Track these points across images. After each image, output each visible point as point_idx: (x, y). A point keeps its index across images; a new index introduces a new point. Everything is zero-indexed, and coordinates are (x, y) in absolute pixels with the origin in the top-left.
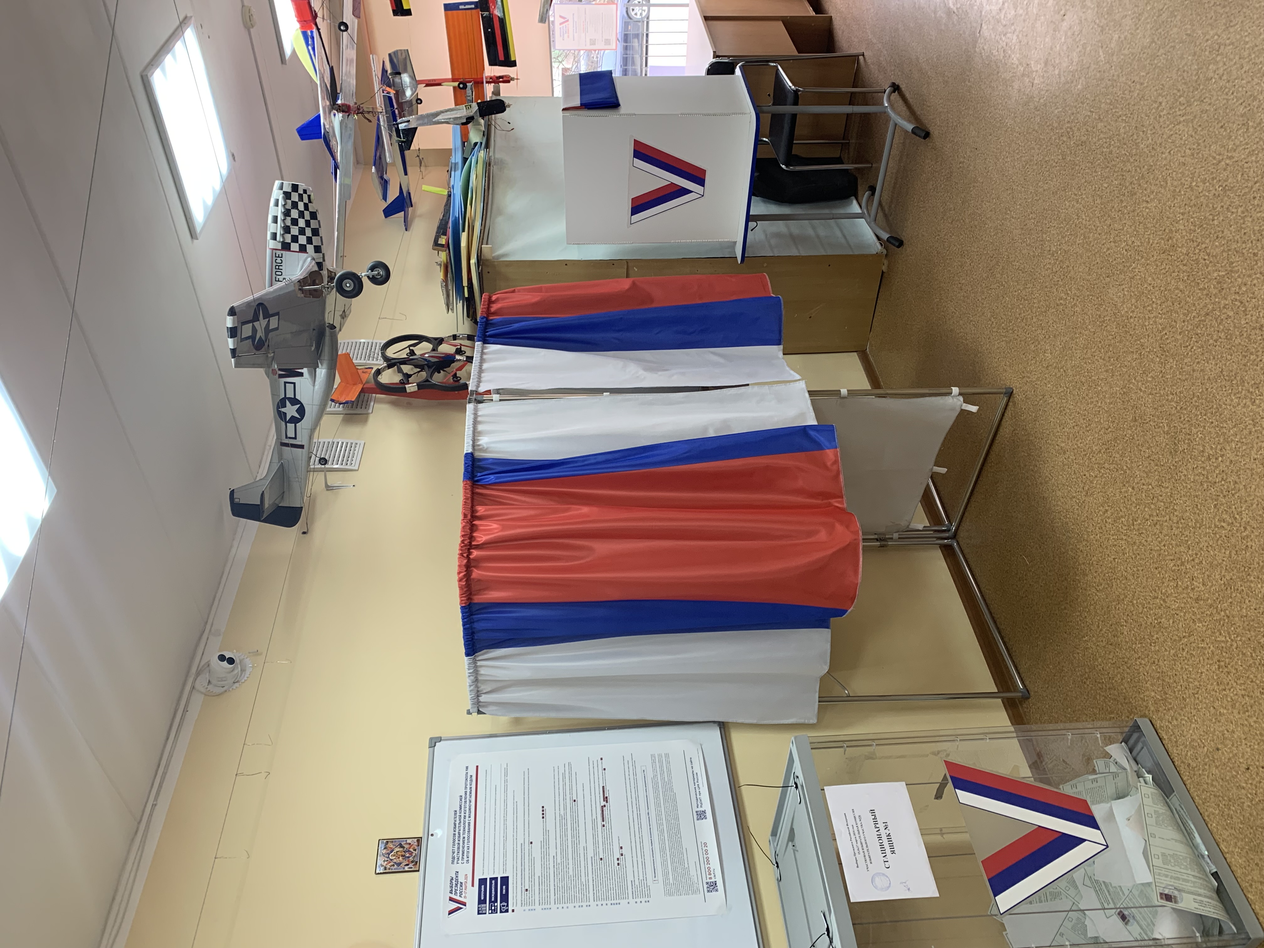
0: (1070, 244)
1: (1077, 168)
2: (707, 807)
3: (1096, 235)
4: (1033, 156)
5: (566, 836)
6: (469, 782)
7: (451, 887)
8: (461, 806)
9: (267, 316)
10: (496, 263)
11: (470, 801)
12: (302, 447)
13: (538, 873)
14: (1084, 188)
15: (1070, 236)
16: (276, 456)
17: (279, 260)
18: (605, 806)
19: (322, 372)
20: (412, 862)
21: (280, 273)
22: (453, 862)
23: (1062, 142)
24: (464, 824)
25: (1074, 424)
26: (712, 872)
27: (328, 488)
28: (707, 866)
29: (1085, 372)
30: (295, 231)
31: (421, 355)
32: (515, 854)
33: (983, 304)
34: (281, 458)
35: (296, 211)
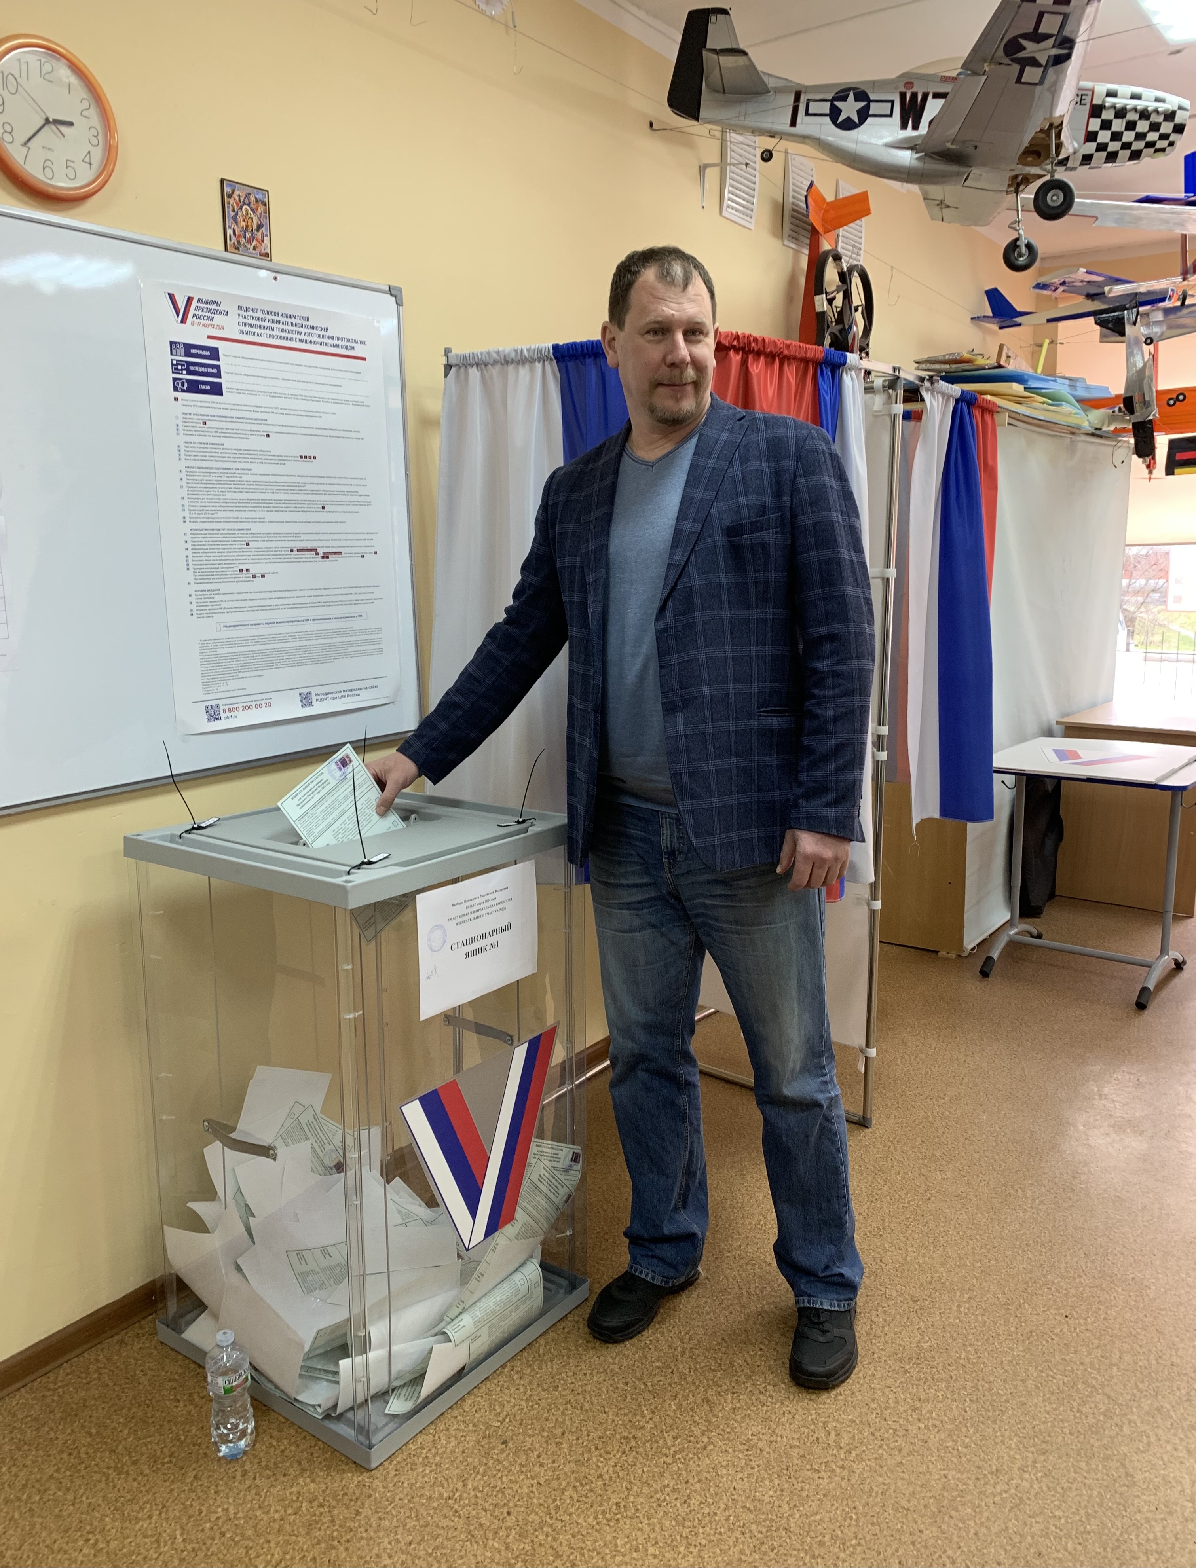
2: (318, 708)
5: (279, 492)
6: (346, 344)
7: (207, 302)
8: (314, 328)
9: (1050, 62)
11: (321, 344)
12: (793, 123)
13: (229, 443)
16: (781, 84)
18: (317, 554)
19: (905, 158)
20: (239, 242)
22: (240, 308)
24: (291, 332)
26: (232, 714)
27: (703, 170)
28: (240, 706)
30: (1118, 125)
32: (251, 409)
34: (778, 91)
35: (1146, 129)
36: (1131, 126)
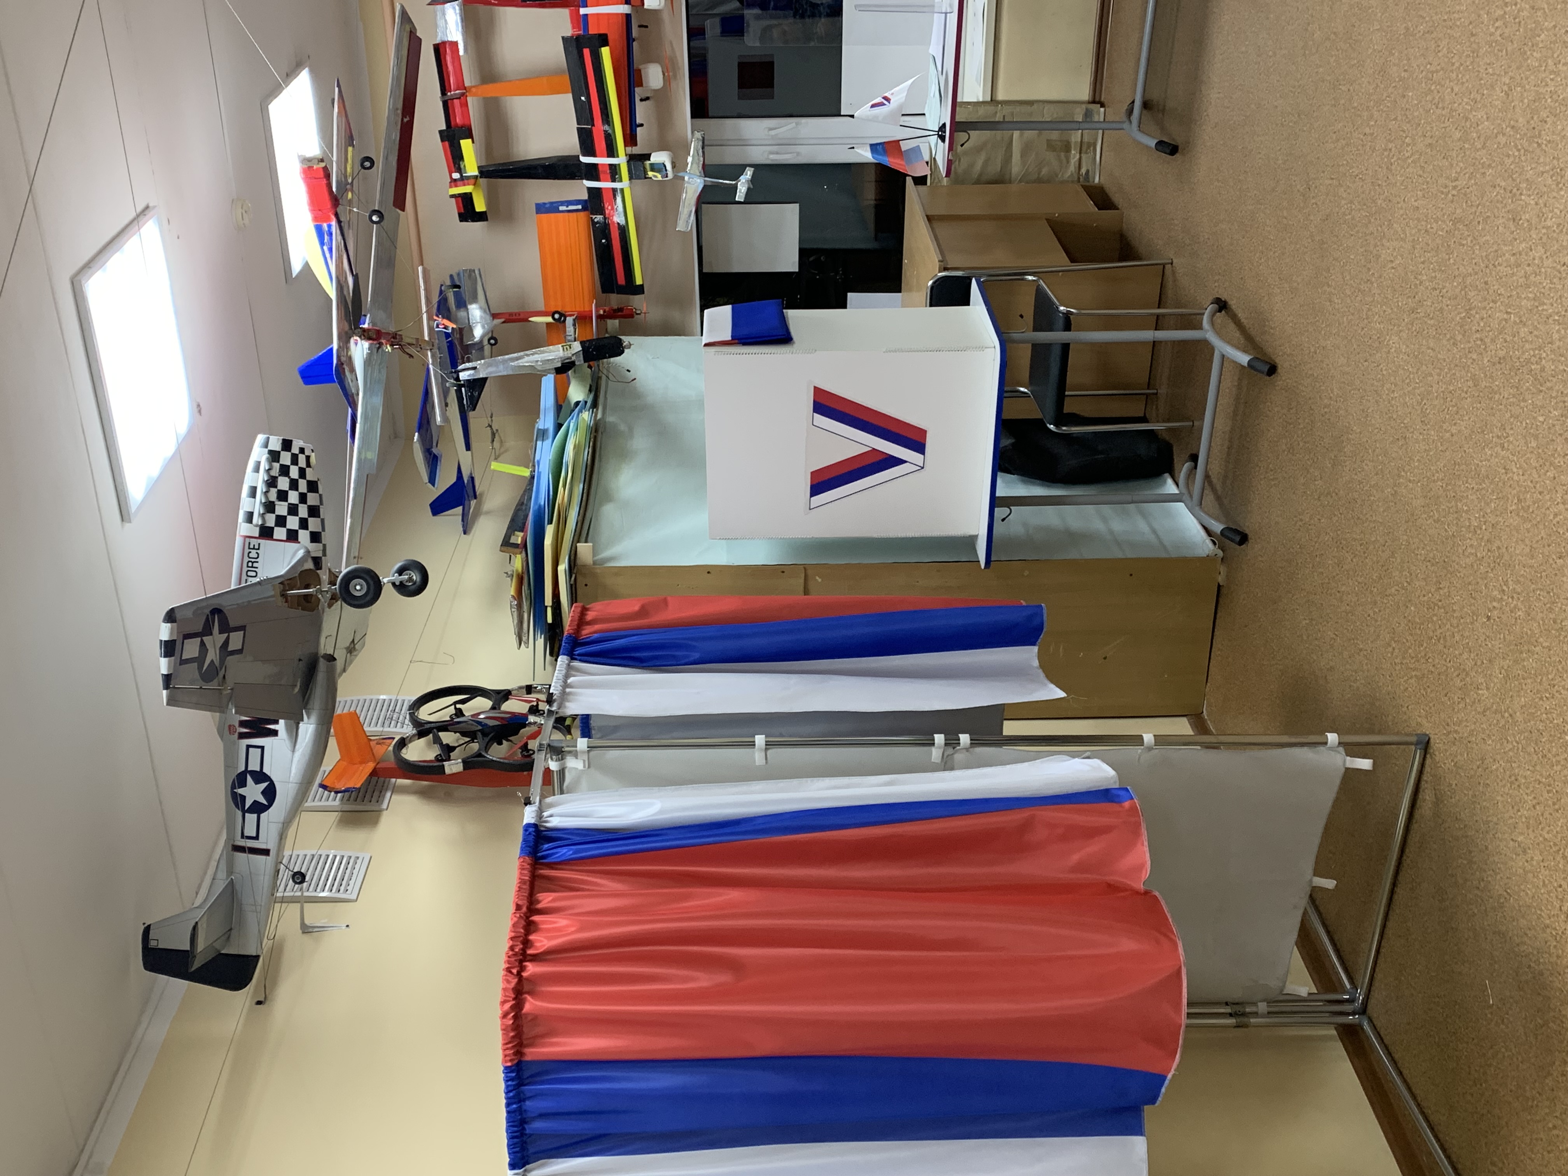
0: (1498, 513)
1: (1497, 397)
3: (1535, 495)
4: (1432, 387)
9: (225, 628)
10: (598, 571)
12: (266, 852)
14: (1510, 427)
15: (1497, 501)
16: (223, 866)
17: (253, 554)
19: (308, 729)
21: (254, 574)
23: (1471, 361)
25: (1534, 802)
27: (306, 929)
29: (1542, 714)
30: (282, 509)
31: (472, 716)
33: (1376, 621)
34: (230, 871)
35: (287, 480)
36: (283, 496)
